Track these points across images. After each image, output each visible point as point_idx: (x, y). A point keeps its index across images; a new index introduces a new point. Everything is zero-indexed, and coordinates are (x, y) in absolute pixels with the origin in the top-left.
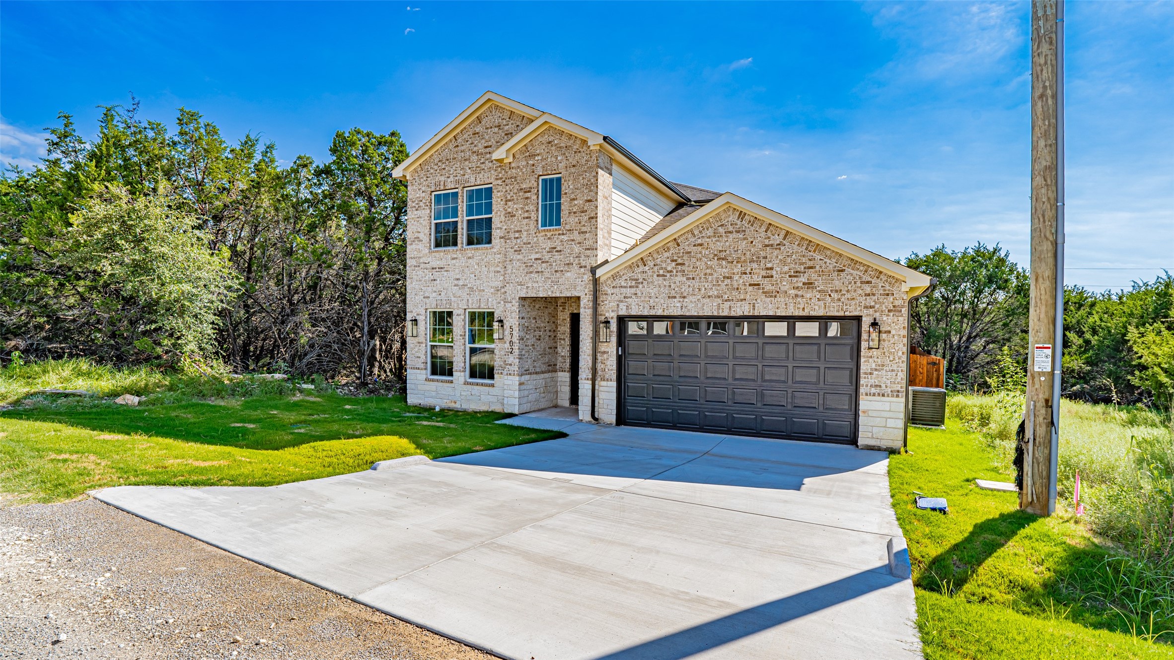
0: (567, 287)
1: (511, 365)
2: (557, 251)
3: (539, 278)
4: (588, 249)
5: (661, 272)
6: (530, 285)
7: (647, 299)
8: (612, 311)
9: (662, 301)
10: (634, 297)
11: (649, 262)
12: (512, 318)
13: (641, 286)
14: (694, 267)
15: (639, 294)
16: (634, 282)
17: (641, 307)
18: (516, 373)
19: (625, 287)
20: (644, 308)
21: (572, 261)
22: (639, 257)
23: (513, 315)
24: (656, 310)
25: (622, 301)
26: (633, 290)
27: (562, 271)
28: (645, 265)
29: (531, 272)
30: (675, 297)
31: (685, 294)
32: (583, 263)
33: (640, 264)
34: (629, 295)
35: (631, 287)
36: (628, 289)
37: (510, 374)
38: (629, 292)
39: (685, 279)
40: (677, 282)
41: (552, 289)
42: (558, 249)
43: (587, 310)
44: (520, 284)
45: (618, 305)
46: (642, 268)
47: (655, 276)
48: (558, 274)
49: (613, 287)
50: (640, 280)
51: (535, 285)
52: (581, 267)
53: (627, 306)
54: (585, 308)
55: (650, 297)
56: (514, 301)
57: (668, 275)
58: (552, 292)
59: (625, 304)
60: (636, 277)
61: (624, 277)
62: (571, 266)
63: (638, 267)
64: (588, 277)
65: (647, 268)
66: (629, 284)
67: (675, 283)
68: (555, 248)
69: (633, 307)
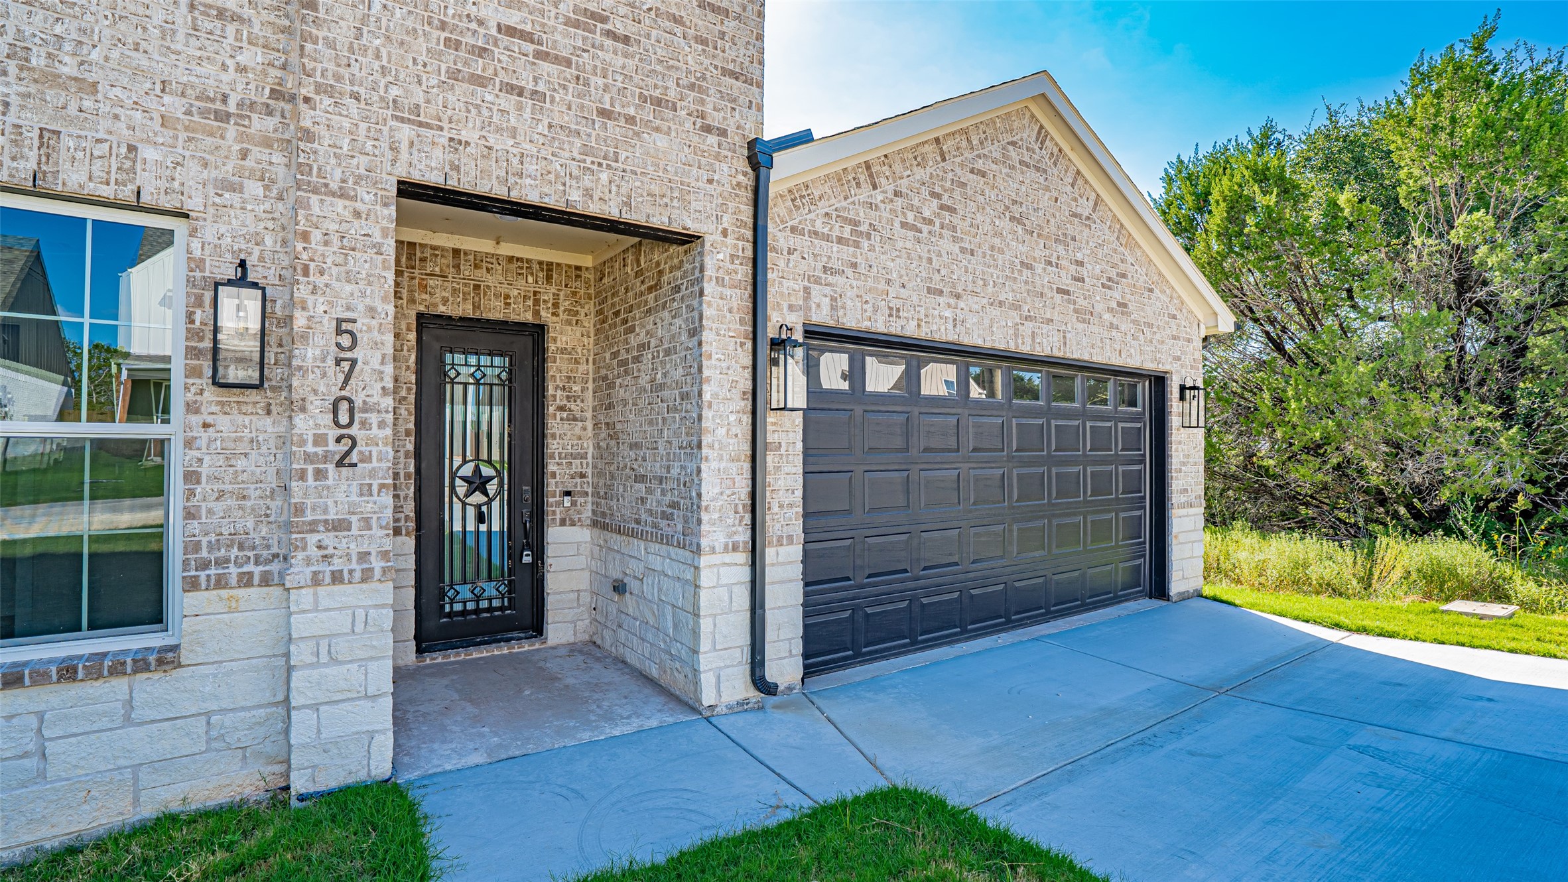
0: (655, 189)
1: (340, 526)
2: (610, 34)
3: (520, 115)
4: (735, 76)
5: (910, 217)
6: (469, 134)
7: (882, 286)
8: (791, 308)
9: (915, 299)
10: (849, 272)
11: (883, 180)
12: (349, 278)
13: (865, 244)
14: (972, 225)
15: (862, 269)
16: (848, 228)
17: (868, 307)
18: (377, 564)
19: (828, 238)
20: (875, 311)
21: (672, 95)
22: (862, 160)
23: (361, 263)
24: (902, 322)
25: (817, 281)
26: (847, 252)
27: (631, 120)
28: (875, 187)
29: (479, 81)
30: (941, 293)
31: (959, 290)
32: (715, 119)
33: (862, 178)
34: (837, 265)
35: (840, 240)
36: (835, 247)
37: (337, 578)
38: (838, 254)
39: (956, 250)
40: (944, 253)
41: (587, 181)
42: (618, 26)
43: (728, 292)
44: (414, 117)
45: (807, 290)
46: (865, 193)
47: (897, 225)
48: (615, 129)
49: (793, 229)
50: (864, 228)
51: (501, 143)
52: (707, 129)
53: (833, 299)
54: (720, 281)
55: (889, 282)
56: (366, 195)
57: (925, 228)
58: (588, 194)
59: (828, 290)
60: (852, 216)
61: (823, 207)
62: (669, 114)
63: (858, 185)
64: (735, 171)
65: (879, 197)
66: (836, 233)
67: (939, 255)
68: (604, 20)
69: (849, 303)
